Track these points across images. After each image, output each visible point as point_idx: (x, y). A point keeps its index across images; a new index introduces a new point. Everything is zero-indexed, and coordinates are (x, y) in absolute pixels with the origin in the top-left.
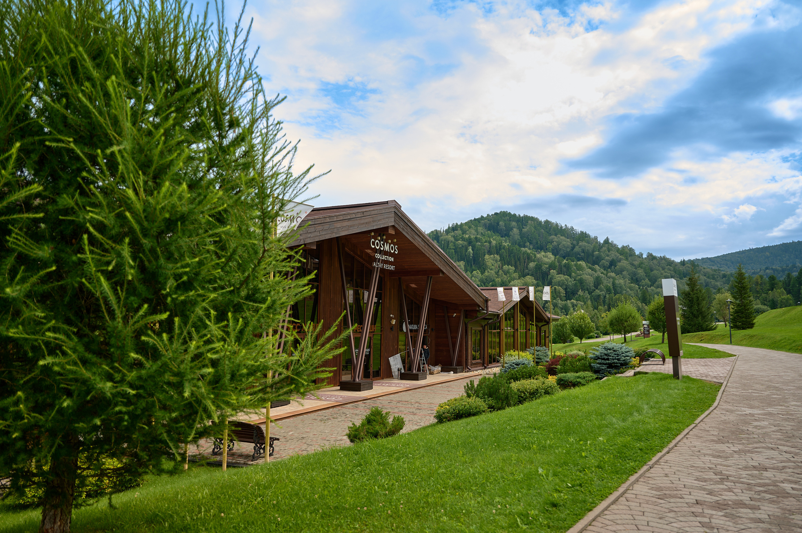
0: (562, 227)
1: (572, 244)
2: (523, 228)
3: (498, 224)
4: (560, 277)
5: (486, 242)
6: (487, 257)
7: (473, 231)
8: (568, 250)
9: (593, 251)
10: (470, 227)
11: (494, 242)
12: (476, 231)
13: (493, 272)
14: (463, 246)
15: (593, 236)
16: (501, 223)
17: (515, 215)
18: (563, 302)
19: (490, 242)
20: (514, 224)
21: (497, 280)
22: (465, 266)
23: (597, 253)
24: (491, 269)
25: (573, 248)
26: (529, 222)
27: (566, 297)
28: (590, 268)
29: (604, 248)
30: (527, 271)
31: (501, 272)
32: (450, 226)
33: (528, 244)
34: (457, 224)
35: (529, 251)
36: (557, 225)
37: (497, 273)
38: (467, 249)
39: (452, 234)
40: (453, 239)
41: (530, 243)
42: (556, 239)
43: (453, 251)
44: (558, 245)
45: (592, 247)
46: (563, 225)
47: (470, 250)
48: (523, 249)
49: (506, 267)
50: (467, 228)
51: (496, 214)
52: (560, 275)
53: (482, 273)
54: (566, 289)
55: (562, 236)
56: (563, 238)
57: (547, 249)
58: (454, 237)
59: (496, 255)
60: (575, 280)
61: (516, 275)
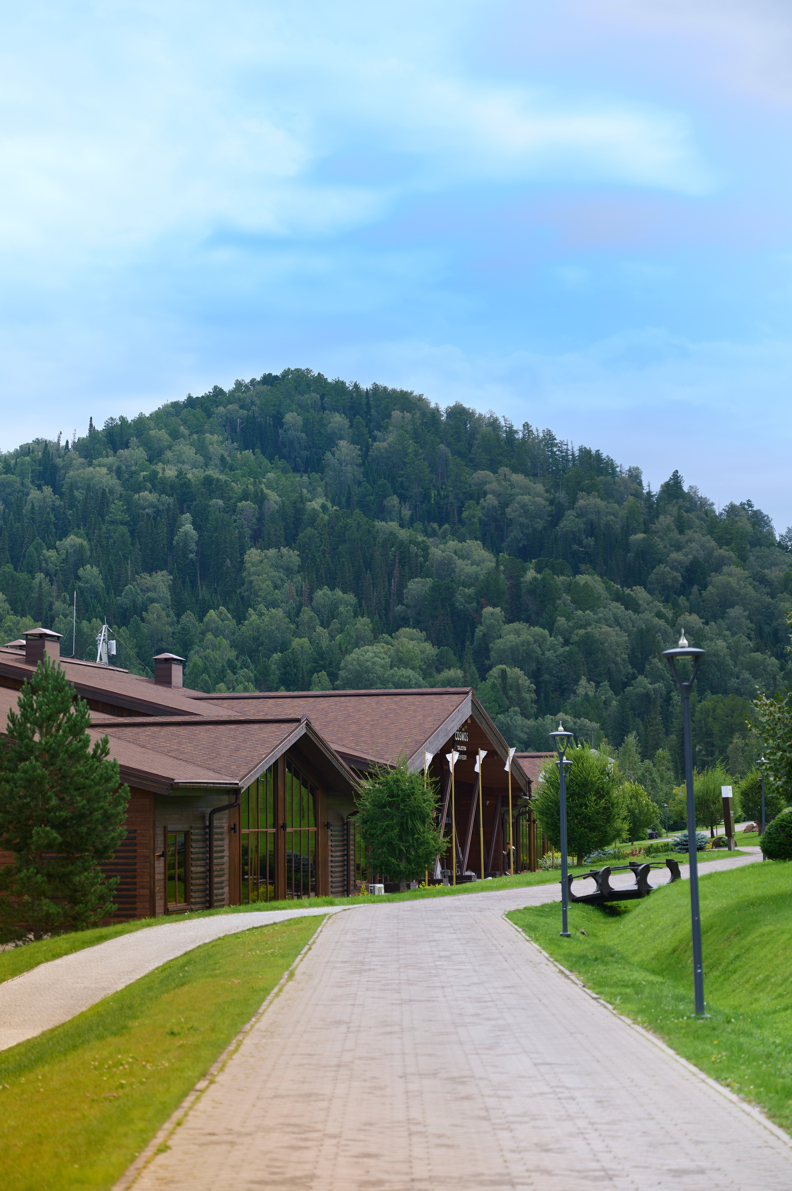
0: (511, 432)
1: (552, 502)
2: (375, 439)
3: (278, 420)
4: (518, 633)
5: (245, 497)
6: (253, 554)
7: (189, 452)
8: (540, 524)
9: (628, 530)
10: (175, 435)
11: (273, 496)
12: (201, 448)
13: (279, 613)
14: (158, 512)
15: (626, 468)
16: (290, 417)
17: (339, 386)
18: (531, 722)
19: (260, 499)
20: (338, 420)
21: (296, 643)
22: (172, 589)
23: (641, 536)
24: (274, 604)
25: (556, 517)
26: (396, 414)
27: (536, 702)
28: (618, 598)
29: (665, 520)
30: (399, 608)
31: (307, 613)
32: (100, 426)
33: (394, 500)
34: (122, 419)
35: (403, 534)
36: (494, 424)
37: (294, 615)
38: (173, 526)
39: (111, 460)
40: (113, 482)
41: (403, 498)
42: (494, 486)
43: (124, 529)
44: (504, 505)
45: (623, 513)
46: (518, 426)
47: (187, 527)
48: (380, 524)
49: (323, 594)
50: (163, 435)
51: (268, 379)
52: (516, 625)
53: (240, 618)
54: (535, 676)
55: (515, 470)
56: (518, 478)
57: (461, 521)
58: (119, 473)
59: (284, 550)
60: (567, 642)
61: (363, 623)
